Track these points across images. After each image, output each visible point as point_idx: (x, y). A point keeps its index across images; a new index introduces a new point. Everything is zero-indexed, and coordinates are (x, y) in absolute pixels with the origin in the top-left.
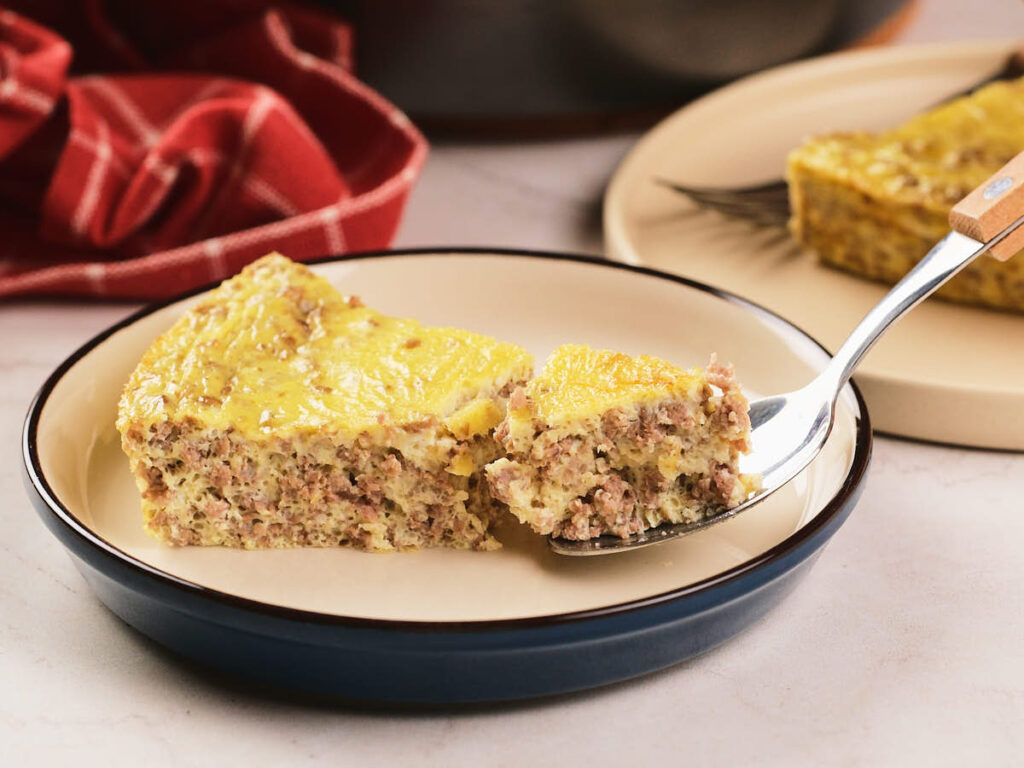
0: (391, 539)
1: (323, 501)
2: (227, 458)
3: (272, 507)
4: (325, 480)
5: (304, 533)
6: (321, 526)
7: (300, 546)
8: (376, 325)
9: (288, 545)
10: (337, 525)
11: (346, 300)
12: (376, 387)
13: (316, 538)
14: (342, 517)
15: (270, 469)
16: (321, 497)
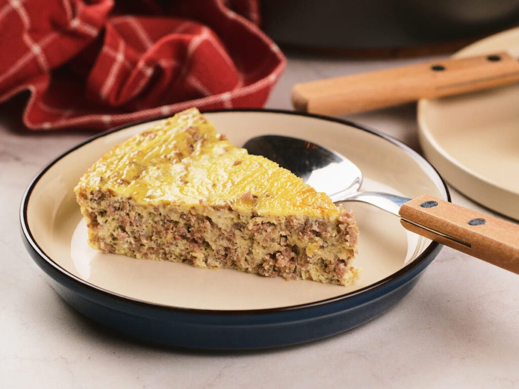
0: (206, 262)
1: (173, 239)
2: (128, 212)
3: (149, 239)
4: (174, 229)
5: (165, 254)
6: (173, 251)
7: (163, 260)
8: (227, 151)
9: (157, 259)
10: (181, 252)
11: (218, 136)
12: (208, 184)
13: (171, 257)
14: (183, 248)
15: (148, 220)
16: (172, 237)
